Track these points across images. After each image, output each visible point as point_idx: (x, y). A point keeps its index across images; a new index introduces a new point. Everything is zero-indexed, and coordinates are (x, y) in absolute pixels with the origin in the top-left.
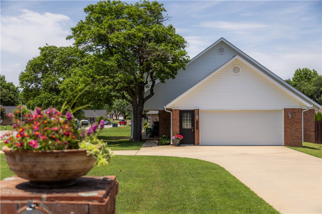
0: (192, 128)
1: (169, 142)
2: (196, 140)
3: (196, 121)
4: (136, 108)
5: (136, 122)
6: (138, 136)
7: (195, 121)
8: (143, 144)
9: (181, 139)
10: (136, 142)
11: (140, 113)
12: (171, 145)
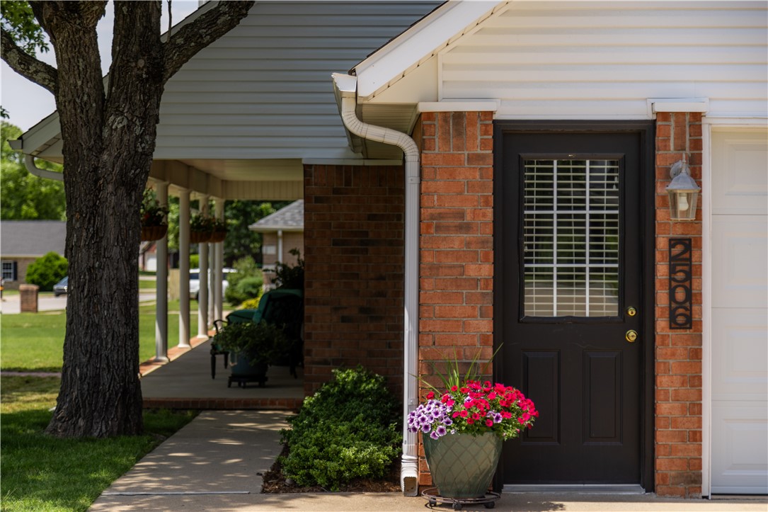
0: (623, 309)
1: (381, 458)
2: (664, 436)
3: (673, 242)
4: (87, 124)
5: (82, 255)
6: (106, 378)
7: (662, 242)
8: (123, 471)
9: (511, 433)
10: (87, 437)
11: (123, 173)
12: (408, 492)
